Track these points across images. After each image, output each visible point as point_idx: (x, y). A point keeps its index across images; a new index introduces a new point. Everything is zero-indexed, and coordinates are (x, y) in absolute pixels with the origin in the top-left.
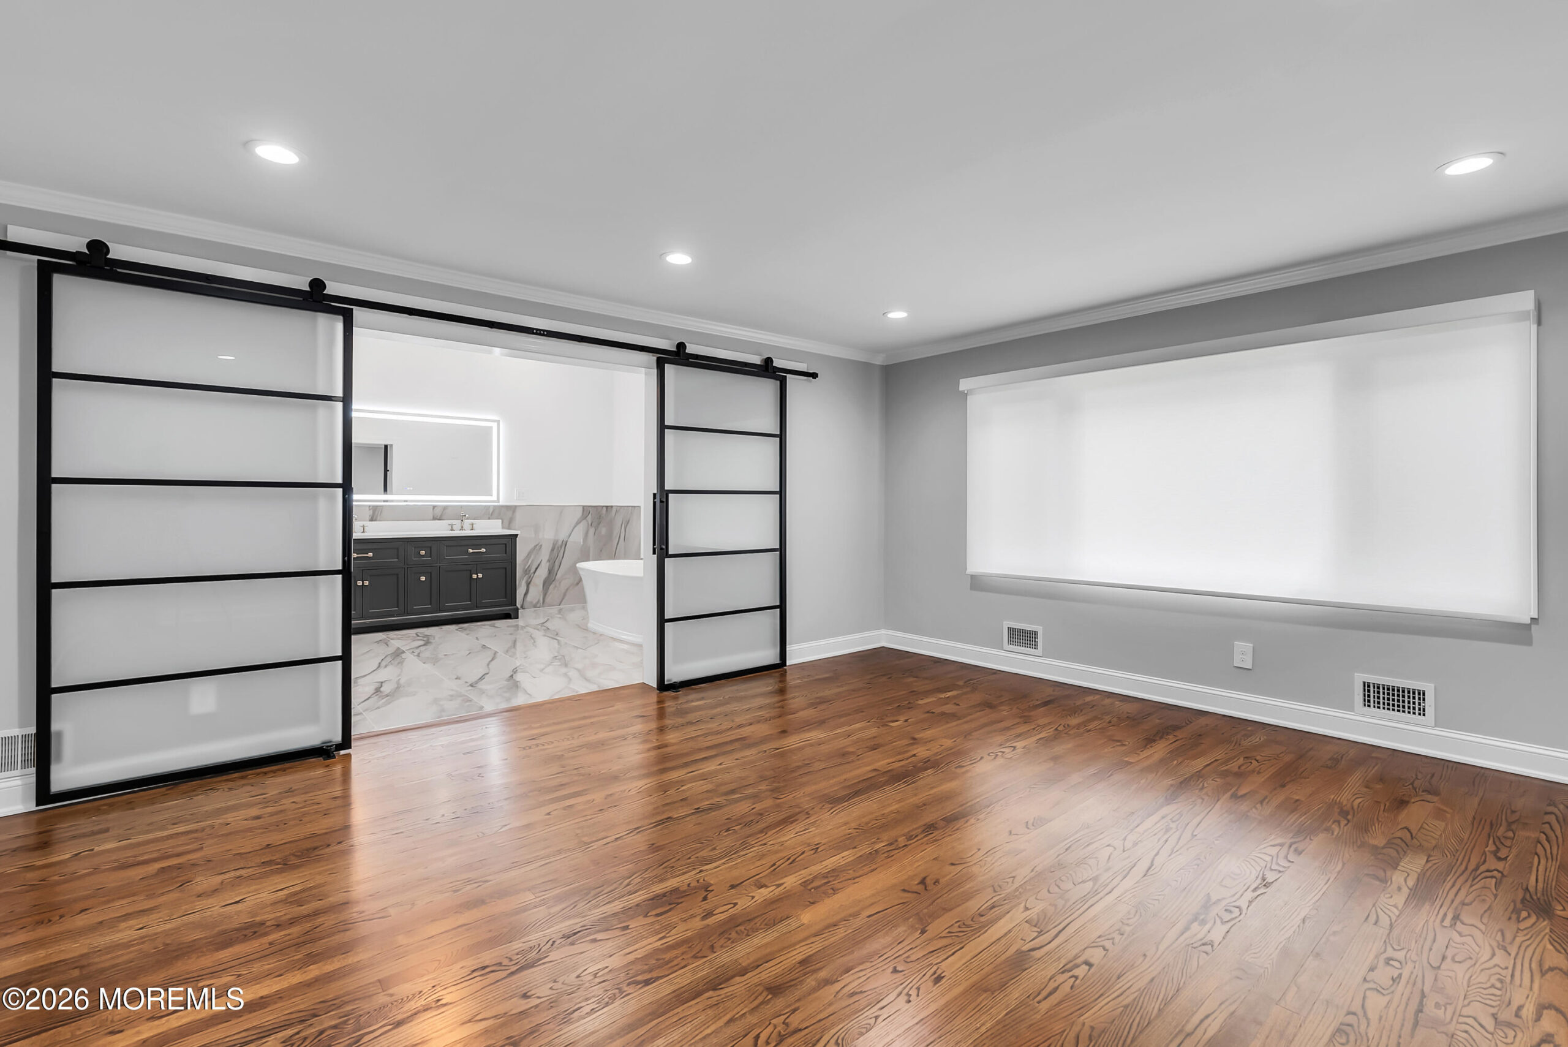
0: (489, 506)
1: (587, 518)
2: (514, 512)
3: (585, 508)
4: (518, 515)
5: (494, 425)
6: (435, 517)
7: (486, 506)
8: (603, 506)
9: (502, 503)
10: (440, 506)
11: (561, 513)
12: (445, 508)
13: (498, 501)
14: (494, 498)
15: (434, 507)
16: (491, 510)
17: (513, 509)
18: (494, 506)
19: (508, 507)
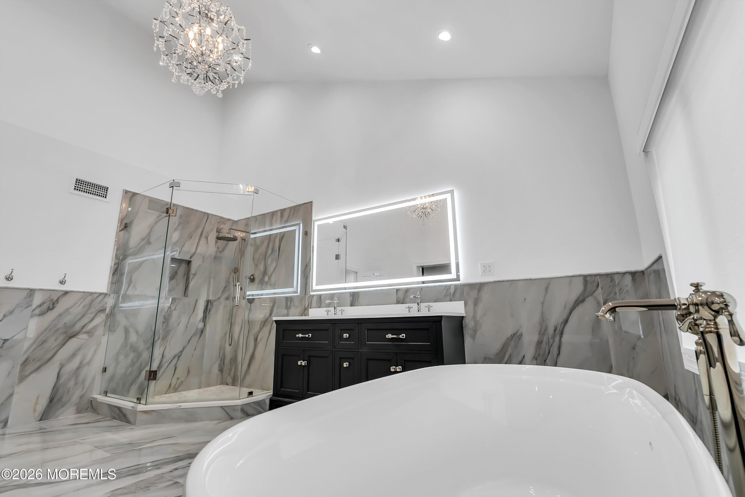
0: (450, 286)
1: (595, 294)
2: (479, 291)
3: (588, 278)
4: (485, 295)
5: (448, 196)
6: (399, 300)
7: (446, 286)
8: (625, 273)
9: (464, 279)
10: (402, 289)
11: (547, 289)
12: (407, 291)
13: (458, 279)
14: (453, 276)
15: (397, 290)
16: (452, 290)
17: (480, 287)
18: (456, 286)
19: (471, 286)
